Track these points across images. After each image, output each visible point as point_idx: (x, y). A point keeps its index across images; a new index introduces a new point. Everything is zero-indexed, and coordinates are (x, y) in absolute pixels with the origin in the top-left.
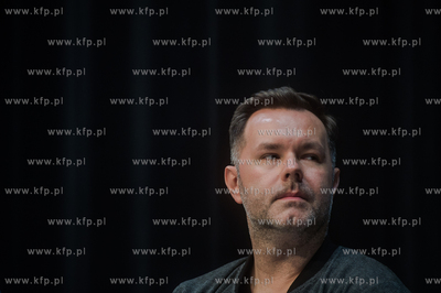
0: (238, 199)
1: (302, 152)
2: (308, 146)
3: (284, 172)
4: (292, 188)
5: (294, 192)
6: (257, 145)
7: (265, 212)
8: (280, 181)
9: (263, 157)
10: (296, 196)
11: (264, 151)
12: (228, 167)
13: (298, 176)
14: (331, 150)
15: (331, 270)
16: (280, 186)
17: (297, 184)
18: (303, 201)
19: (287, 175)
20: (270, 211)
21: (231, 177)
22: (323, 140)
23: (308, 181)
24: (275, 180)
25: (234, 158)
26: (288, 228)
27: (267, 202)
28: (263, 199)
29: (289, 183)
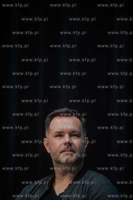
0: (49, 151)
1: (72, 134)
2: (74, 132)
3: (64, 142)
4: (68, 148)
6: (54, 132)
7: (58, 157)
8: (63, 146)
9: (56, 136)
10: (69, 151)
11: (57, 134)
12: (45, 139)
13: (69, 144)
14: (84, 131)
15: (86, 178)
16: (63, 147)
18: (72, 153)
19: (66, 144)
20: (60, 157)
21: (46, 142)
22: (80, 128)
23: (74, 145)
24: (61, 145)
25: (47, 136)
26: (67, 163)
27: (58, 154)
28: (57, 153)
29: (66, 146)
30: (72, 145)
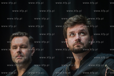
1: (21, 47)
2: (22, 45)
4: (19, 55)
5: (19, 56)
13: (20, 52)
17: (20, 54)
23: (23, 53)
29: (18, 54)
30: (22, 53)
